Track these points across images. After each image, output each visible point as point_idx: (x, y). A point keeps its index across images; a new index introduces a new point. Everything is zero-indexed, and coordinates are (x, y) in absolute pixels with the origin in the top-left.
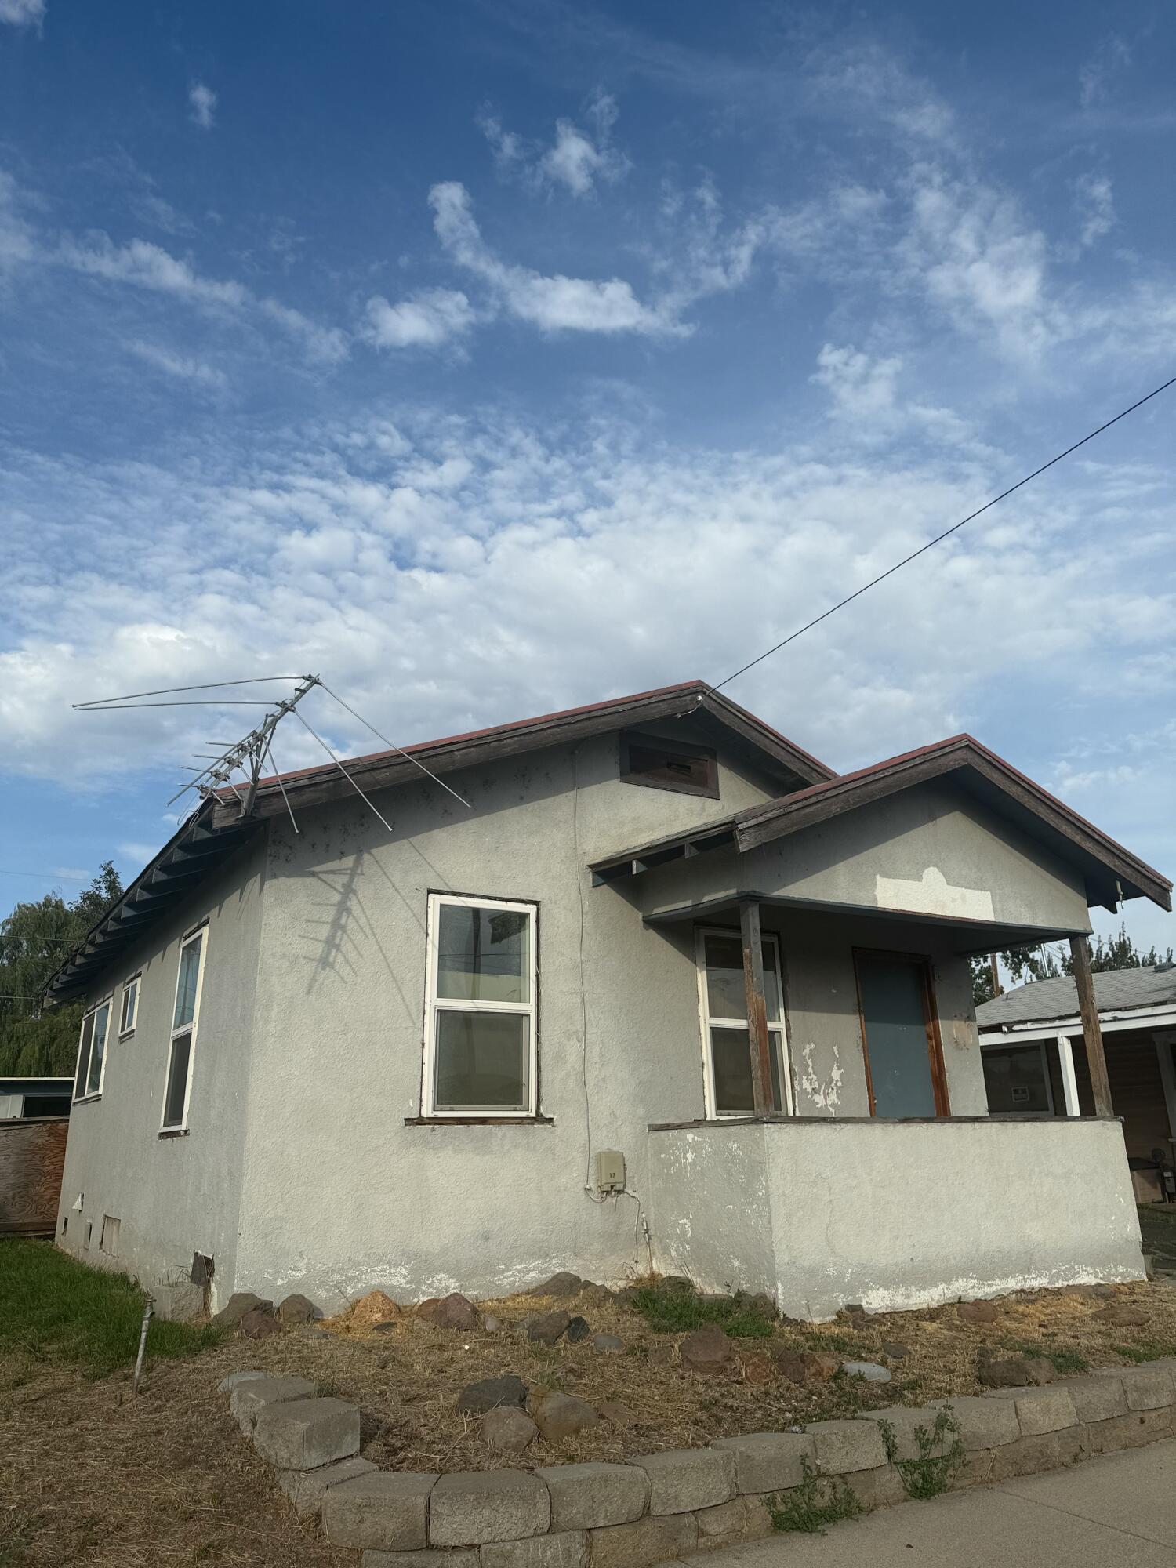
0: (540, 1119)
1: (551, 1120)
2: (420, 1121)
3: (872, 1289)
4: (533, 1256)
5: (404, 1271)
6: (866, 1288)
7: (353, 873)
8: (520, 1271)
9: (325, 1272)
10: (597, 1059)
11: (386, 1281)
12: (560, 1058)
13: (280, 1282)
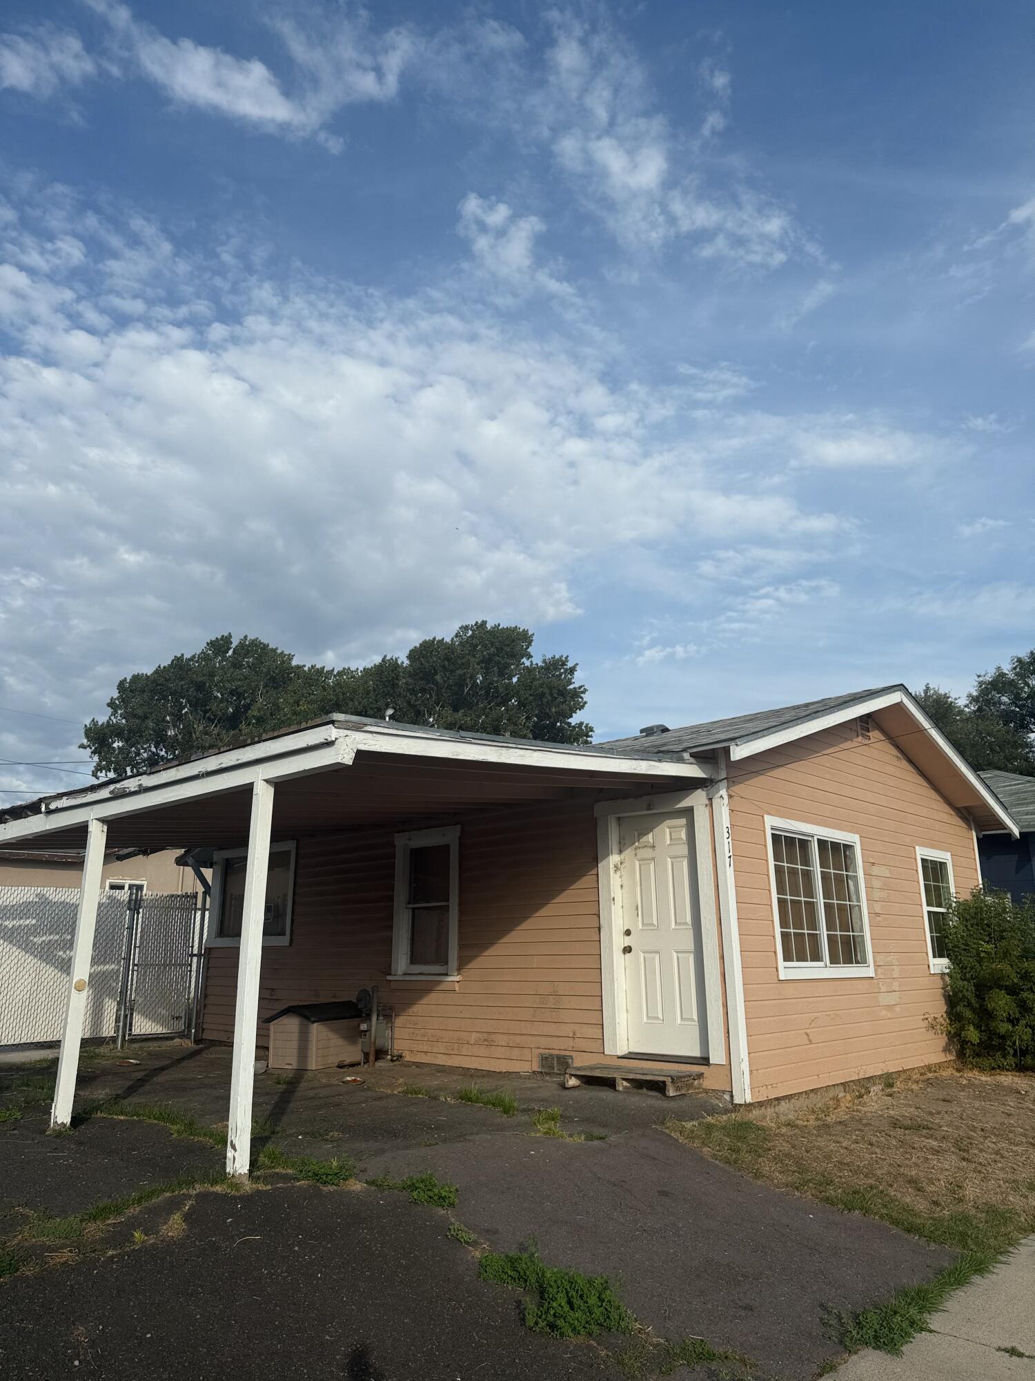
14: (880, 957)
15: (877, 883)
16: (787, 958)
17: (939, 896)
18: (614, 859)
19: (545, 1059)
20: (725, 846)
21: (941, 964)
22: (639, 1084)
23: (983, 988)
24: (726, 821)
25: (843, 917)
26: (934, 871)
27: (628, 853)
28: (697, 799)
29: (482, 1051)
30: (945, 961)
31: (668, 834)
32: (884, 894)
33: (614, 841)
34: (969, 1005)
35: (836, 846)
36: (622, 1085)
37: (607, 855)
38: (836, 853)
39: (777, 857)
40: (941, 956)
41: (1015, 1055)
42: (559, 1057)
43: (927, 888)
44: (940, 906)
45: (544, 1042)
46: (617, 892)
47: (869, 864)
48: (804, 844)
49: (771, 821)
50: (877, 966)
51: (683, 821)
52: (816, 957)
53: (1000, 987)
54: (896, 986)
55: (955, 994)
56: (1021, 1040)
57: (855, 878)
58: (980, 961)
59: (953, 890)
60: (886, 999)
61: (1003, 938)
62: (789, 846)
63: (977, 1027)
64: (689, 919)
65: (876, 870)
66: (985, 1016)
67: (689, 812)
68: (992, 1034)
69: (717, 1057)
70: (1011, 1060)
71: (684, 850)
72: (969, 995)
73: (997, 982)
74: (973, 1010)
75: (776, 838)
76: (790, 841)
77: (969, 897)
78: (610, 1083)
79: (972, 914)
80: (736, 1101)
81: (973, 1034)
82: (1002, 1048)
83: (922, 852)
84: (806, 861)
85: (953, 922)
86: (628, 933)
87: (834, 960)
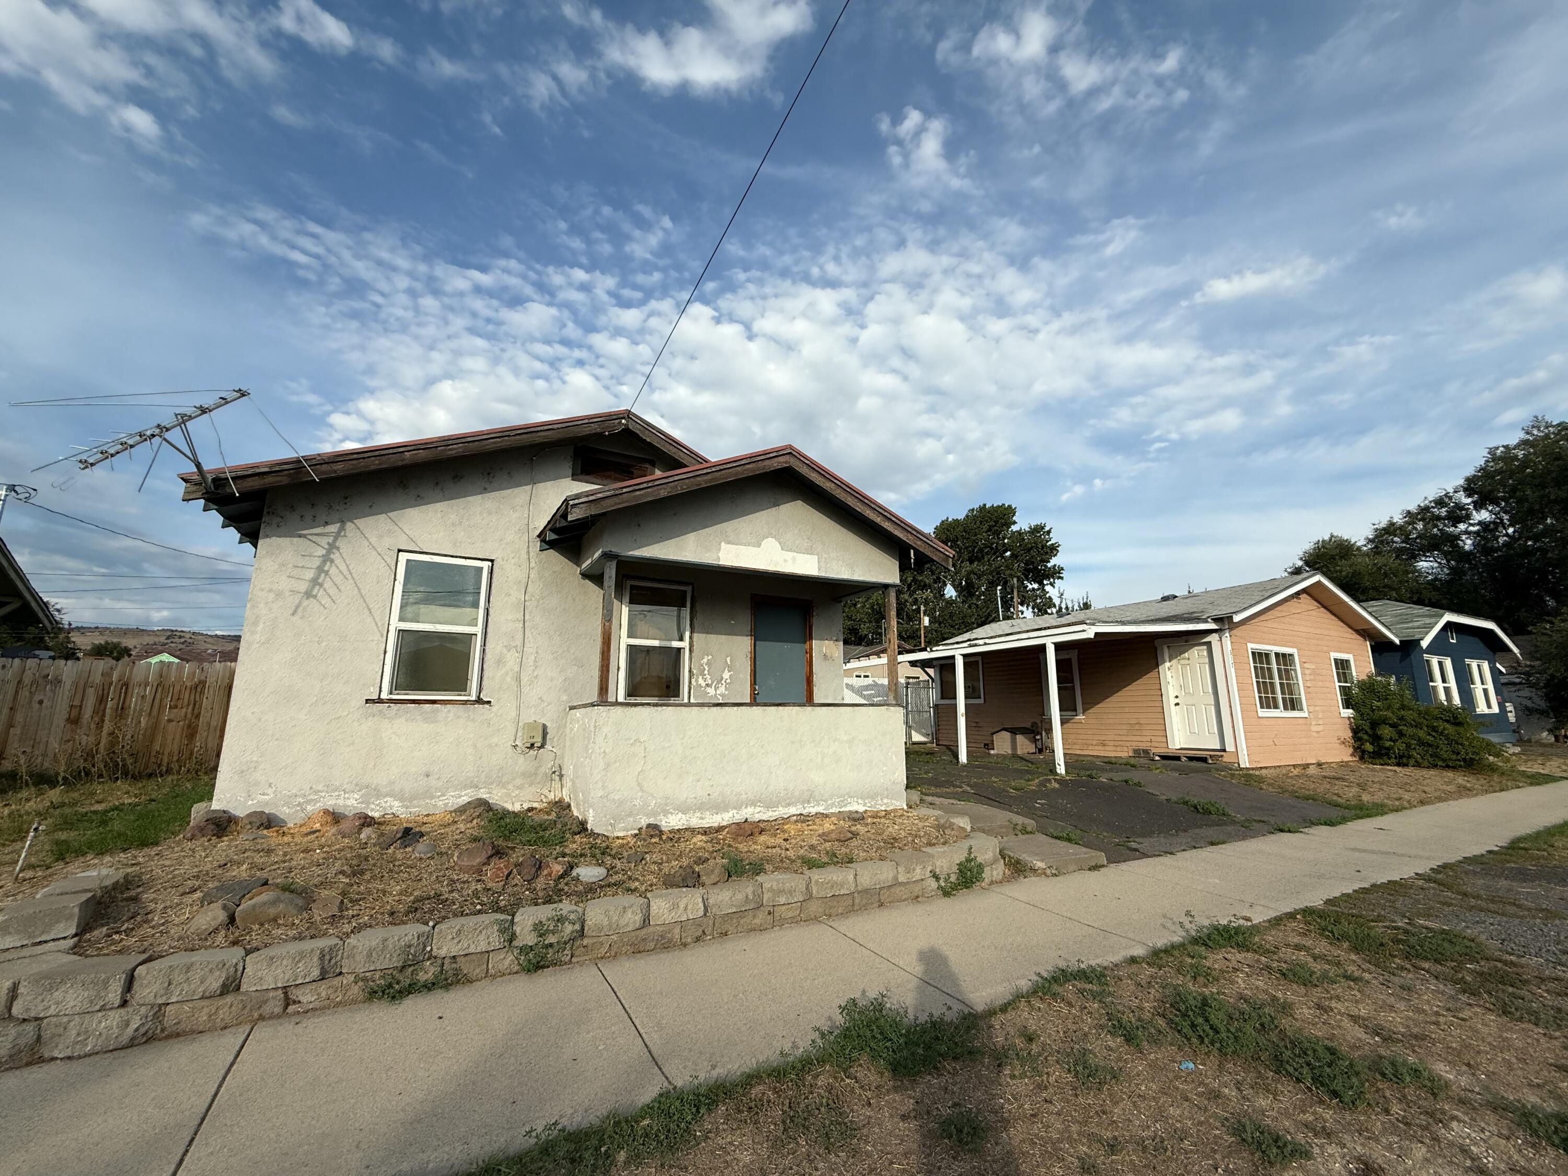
0: (479, 701)
1: (489, 702)
2: (380, 701)
3: (672, 814)
4: (465, 787)
5: (356, 796)
6: (666, 813)
7: (337, 536)
8: (453, 796)
9: (290, 797)
10: (531, 664)
11: (341, 802)
12: (500, 662)
13: (250, 802)
14: (1311, 709)
15: (1307, 672)
16: (1262, 707)
17: (1345, 677)
18: (1167, 664)
19: (1135, 751)
20: (1230, 659)
21: (1349, 712)
22: (1191, 759)
23: (1374, 725)
24: (1230, 648)
25: (1288, 688)
26: (1342, 665)
27: (1174, 661)
28: (1214, 638)
29: (1100, 748)
30: (1351, 711)
31: (1197, 654)
32: (1312, 677)
33: (1167, 657)
34: (1366, 733)
35: (1284, 655)
36: (1184, 759)
37: (1164, 662)
38: (1285, 659)
39: (1255, 662)
40: (1348, 708)
41: (1396, 758)
42: (1143, 750)
43: (1338, 674)
44: (1346, 682)
45: (1134, 744)
46: (1169, 679)
47: (1303, 663)
48: (1267, 655)
49: (1251, 646)
50: (1309, 712)
51: (1205, 647)
52: (1276, 707)
53: (1386, 724)
54: (1321, 722)
55: (1357, 728)
56: (1399, 749)
57: (1295, 670)
58: (1373, 711)
59: (1354, 674)
60: (1314, 728)
61: (1387, 699)
62: (1260, 657)
63: (1372, 744)
64: (1210, 690)
65: (1306, 665)
66: (1376, 739)
67: (1209, 644)
68: (1381, 748)
69: (1230, 747)
70: (1393, 760)
71: (1207, 660)
72: (1366, 728)
73: (1384, 721)
74: (1370, 736)
75: (1253, 653)
76: (1260, 654)
77: (1365, 678)
78: (1177, 758)
79: (1368, 687)
80: (1242, 766)
81: (1369, 747)
82: (1387, 755)
83: (1334, 655)
84: (1268, 663)
85: (1355, 691)
86: (1177, 697)
87: (1286, 708)
